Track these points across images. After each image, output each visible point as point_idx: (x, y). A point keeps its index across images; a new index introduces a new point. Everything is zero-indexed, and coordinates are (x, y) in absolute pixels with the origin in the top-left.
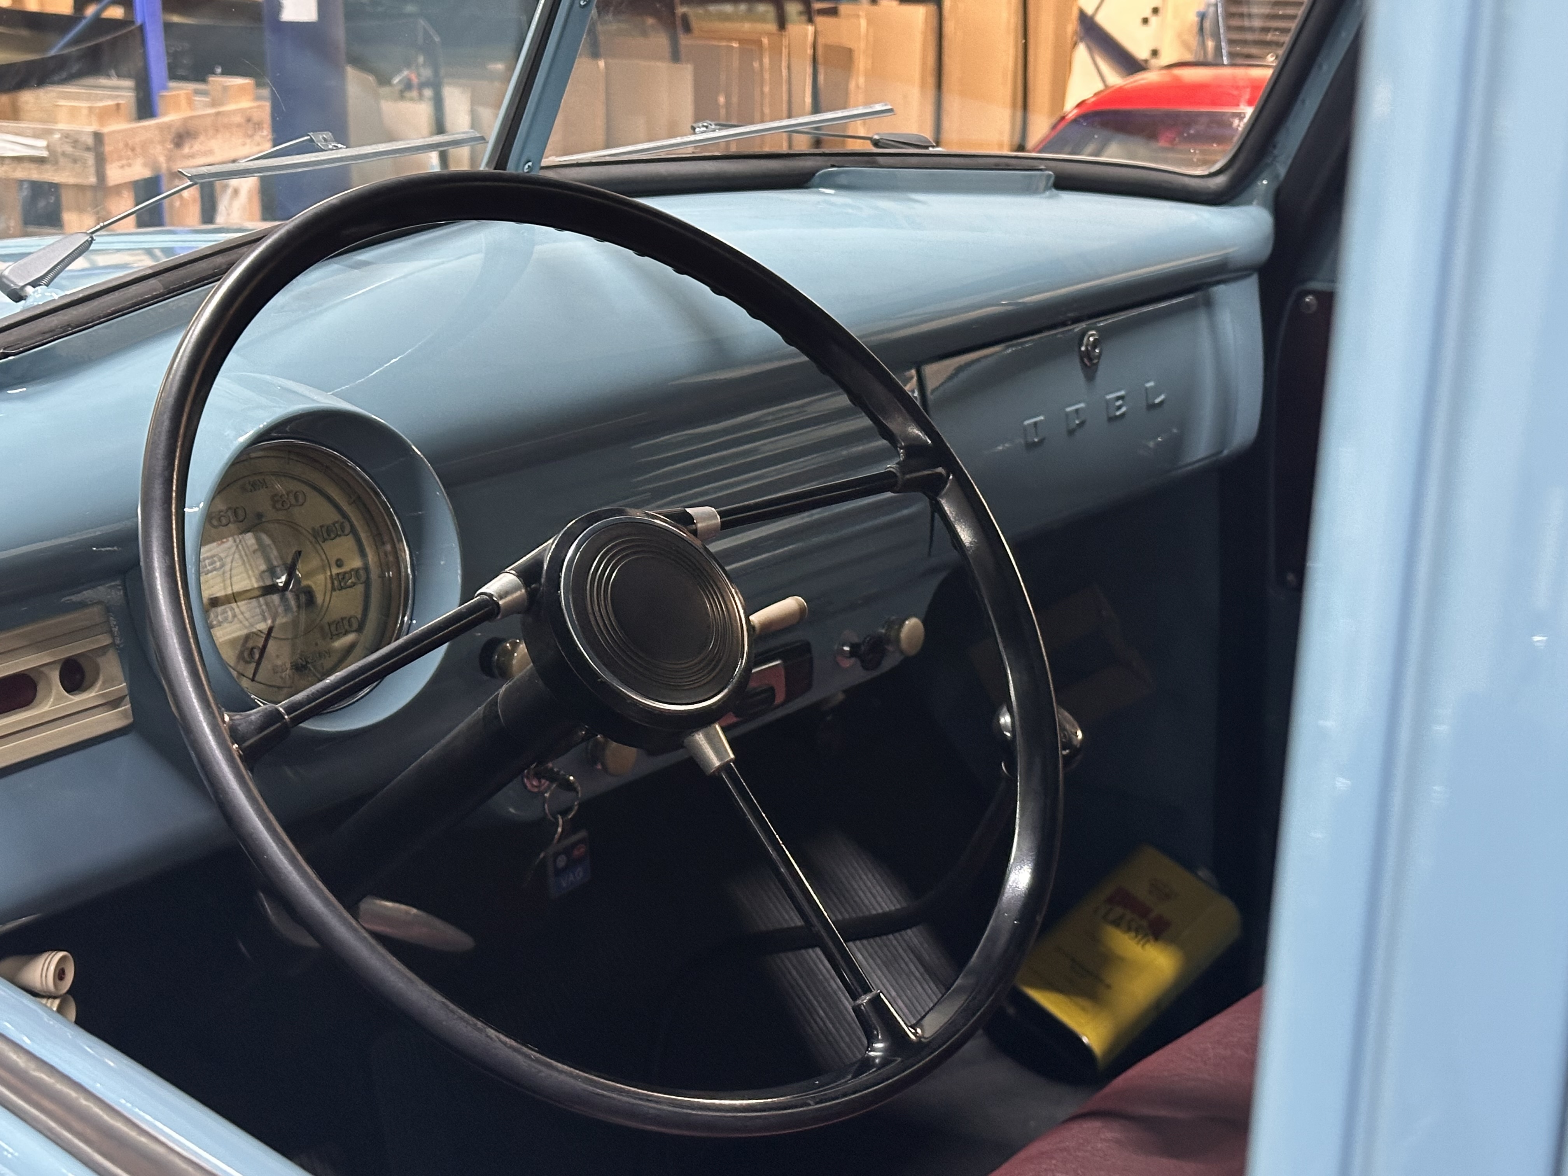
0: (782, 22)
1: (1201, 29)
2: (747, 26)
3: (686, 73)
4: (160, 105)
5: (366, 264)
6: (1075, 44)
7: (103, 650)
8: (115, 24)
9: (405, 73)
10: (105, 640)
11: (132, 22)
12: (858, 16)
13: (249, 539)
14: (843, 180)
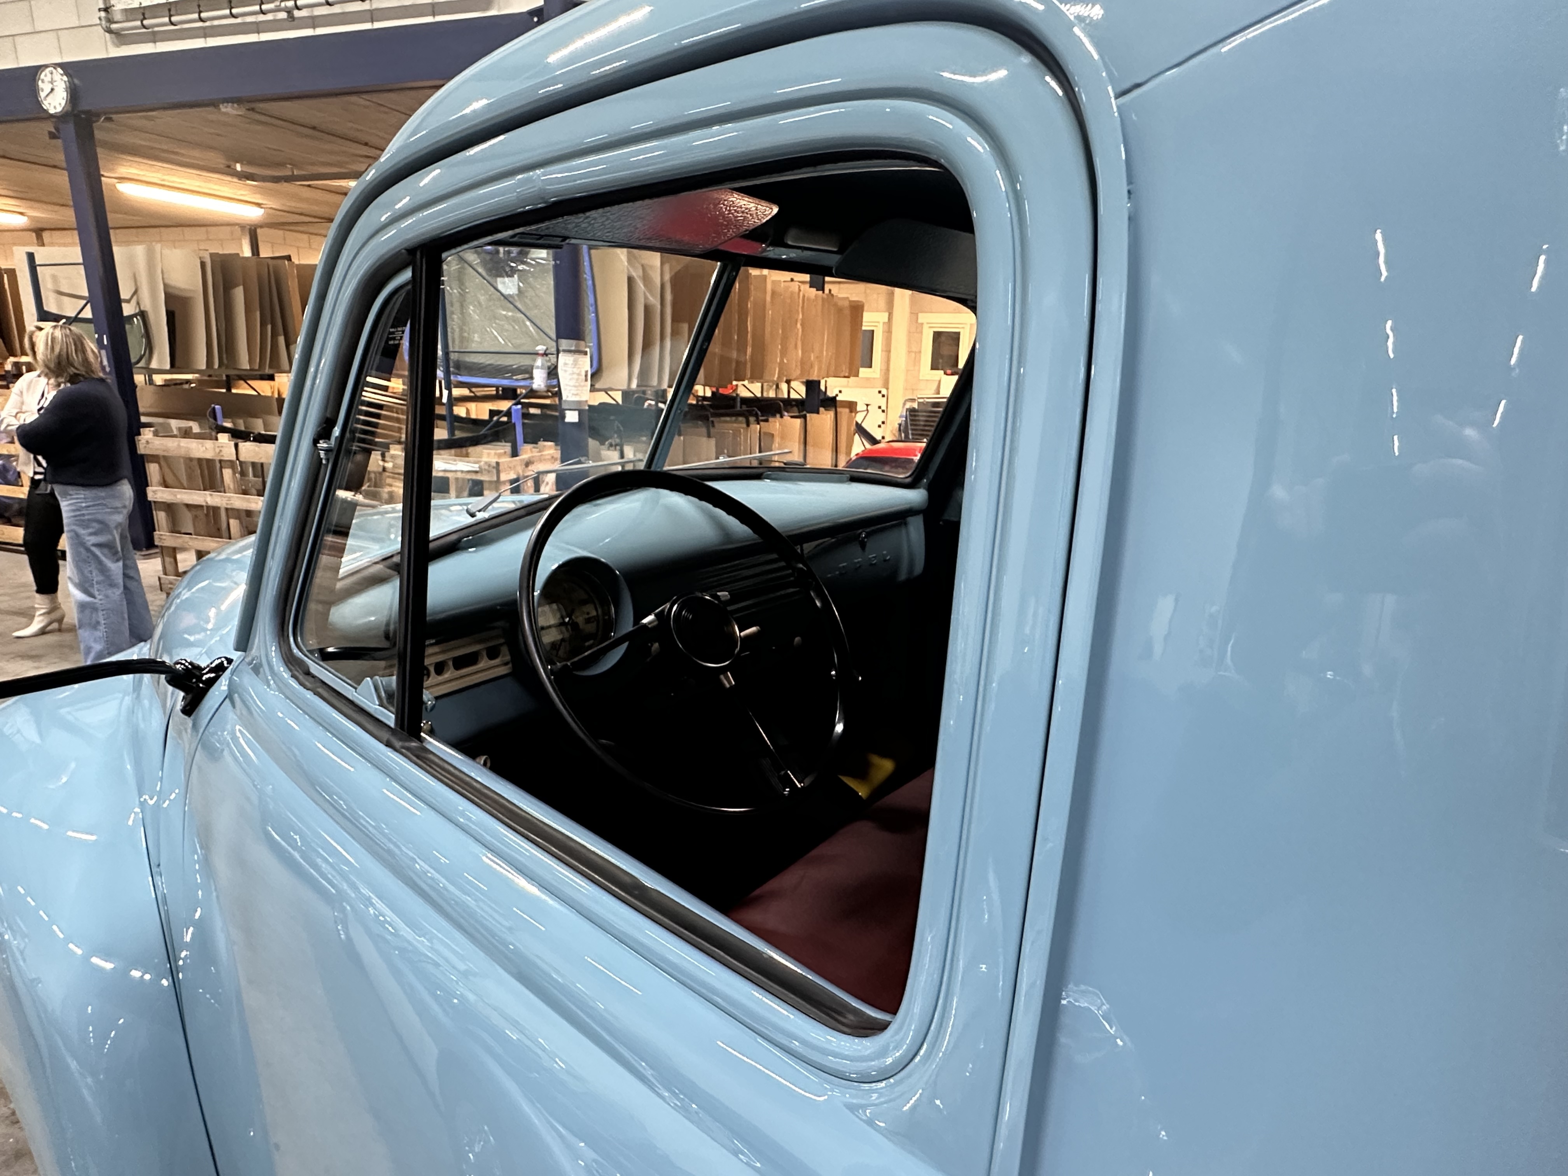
0: (748, 425)
1: (900, 430)
2: (735, 425)
3: (713, 442)
4: (520, 452)
5: (599, 505)
6: (854, 434)
7: (501, 645)
8: (504, 423)
9: (610, 441)
10: (502, 641)
11: (511, 422)
12: (775, 422)
13: (554, 606)
14: (773, 476)
